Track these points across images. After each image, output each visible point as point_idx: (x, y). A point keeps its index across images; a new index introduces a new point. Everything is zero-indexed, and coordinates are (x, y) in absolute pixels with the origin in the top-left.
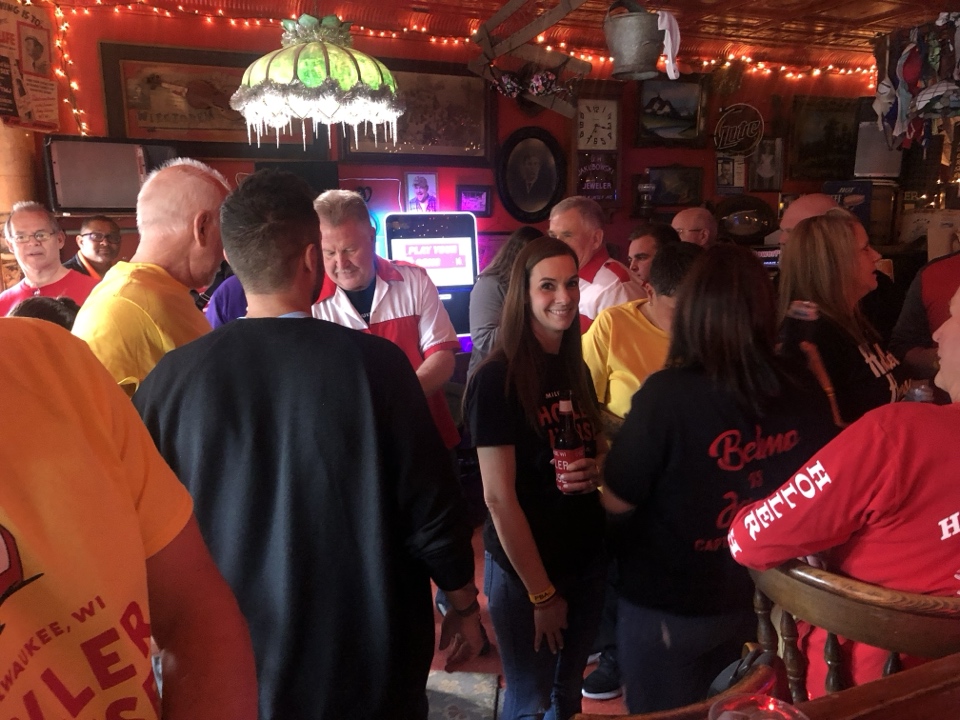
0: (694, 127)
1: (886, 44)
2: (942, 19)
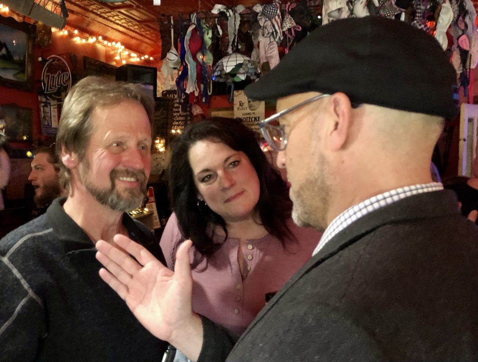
0: (23, 71)
1: (170, 22)
2: (217, 9)
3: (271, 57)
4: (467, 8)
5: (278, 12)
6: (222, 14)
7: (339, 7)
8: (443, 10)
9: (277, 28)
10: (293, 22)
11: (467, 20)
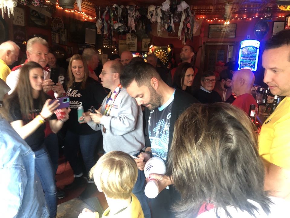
0: (45, 22)
1: (99, 8)
2: (114, 6)
3: (132, 24)
4: (189, 15)
5: (134, 9)
6: (116, 8)
7: (153, 10)
8: (183, 15)
9: (134, 15)
10: (139, 13)
11: (189, 19)
